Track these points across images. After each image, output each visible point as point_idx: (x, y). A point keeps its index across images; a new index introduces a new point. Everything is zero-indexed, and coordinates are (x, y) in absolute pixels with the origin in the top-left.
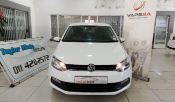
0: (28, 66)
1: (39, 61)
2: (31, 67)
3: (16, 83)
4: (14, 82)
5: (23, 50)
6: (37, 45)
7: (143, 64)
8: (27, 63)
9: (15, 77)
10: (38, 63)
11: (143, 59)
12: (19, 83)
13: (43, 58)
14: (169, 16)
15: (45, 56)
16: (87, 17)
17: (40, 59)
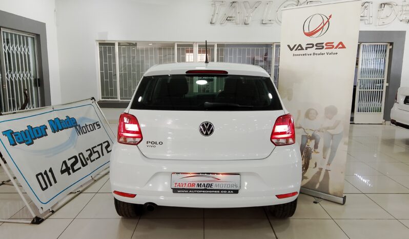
0: (67, 169)
1: (90, 155)
2: (74, 171)
3: (46, 212)
4: (41, 212)
5: (54, 131)
6: (83, 119)
7: (329, 164)
8: (65, 162)
9: (43, 199)
10: (89, 162)
11: (329, 152)
12: (53, 212)
13: (98, 149)
14: (391, 44)
15: (101, 144)
16: (191, 46)
17: (92, 151)
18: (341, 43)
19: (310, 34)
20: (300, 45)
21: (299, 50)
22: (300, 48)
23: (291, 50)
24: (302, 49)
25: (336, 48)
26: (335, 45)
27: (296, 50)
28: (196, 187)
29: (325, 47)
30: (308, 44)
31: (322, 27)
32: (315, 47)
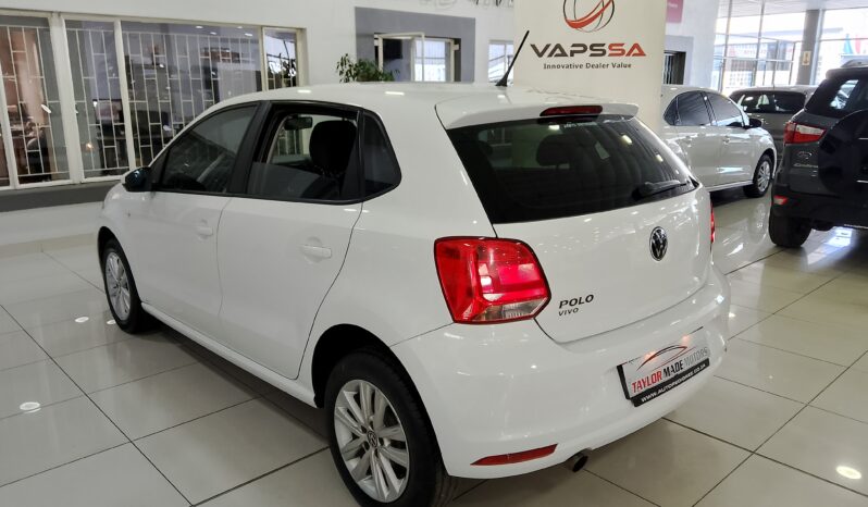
18: (636, 46)
19: (577, 25)
20: (558, 46)
21: (556, 55)
22: (558, 51)
23: (540, 55)
24: (563, 54)
25: (628, 55)
26: (627, 48)
27: (550, 55)
28: (665, 379)
29: (608, 52)
30: (574, 45)
31: (601, 12)
32: (589, 52)
